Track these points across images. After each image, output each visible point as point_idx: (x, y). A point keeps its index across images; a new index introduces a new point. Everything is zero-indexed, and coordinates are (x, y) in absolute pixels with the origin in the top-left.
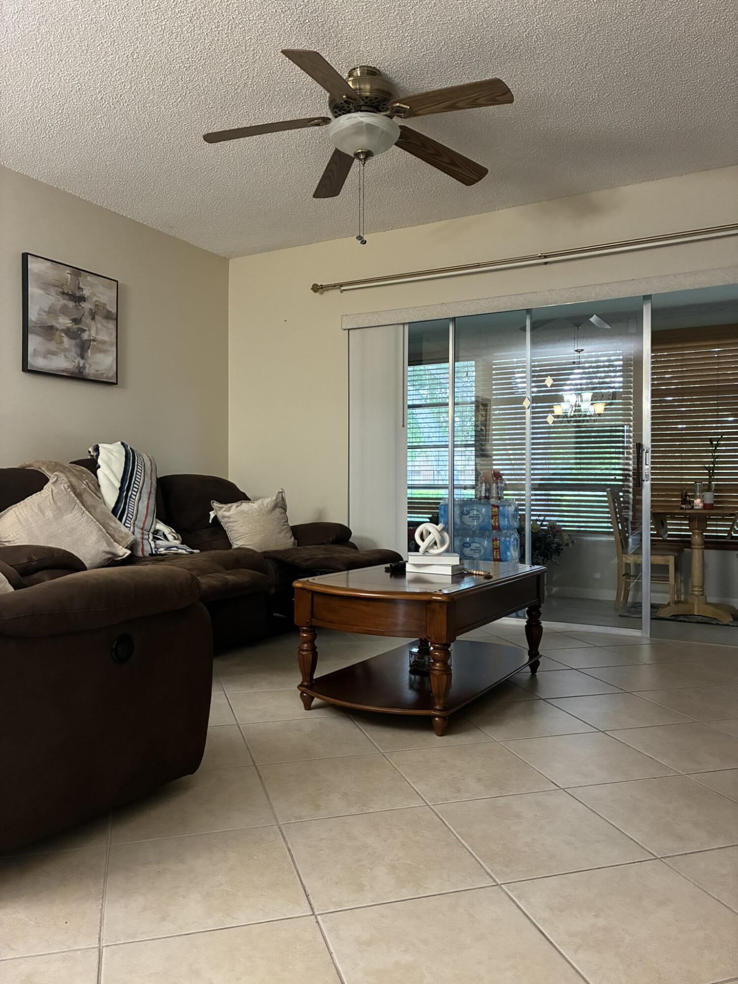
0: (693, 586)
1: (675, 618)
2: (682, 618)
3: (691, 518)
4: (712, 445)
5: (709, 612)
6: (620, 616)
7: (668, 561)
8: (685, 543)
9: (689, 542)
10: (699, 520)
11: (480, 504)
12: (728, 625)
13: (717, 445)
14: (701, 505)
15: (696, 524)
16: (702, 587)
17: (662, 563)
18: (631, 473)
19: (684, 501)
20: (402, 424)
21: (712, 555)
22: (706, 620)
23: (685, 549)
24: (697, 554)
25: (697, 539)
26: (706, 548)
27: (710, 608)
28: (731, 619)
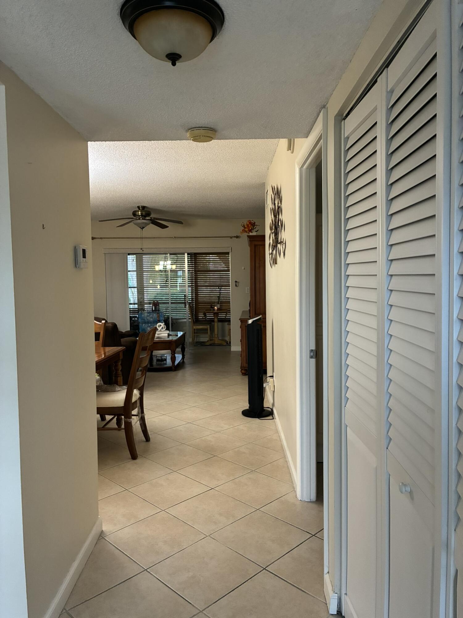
0: (215, 335)
1: (211, 345)
2: (212, 345)
3: (214, 313)
4: (219, 289)
5: (220, 342)
6: (195, 346)
7: (208, 327)
8: (212, 321)
9: (214, 320)
10: (216, 314)
11: (153, 313)
12: (225, 345)
13: (221, 289)
14: (217, 309)
15: (216, 315)
16: (218, 334)
17: (206, 328)
18: (194, 298)
19: (211, 307)
20: (126, 287)
21: (220, 324)
22: (219, 344)
23: (212, 323)
24: (216, 324)
25: (216, 320)
26: (219, 322)
27: (220, 341)
28: (226, 344)
